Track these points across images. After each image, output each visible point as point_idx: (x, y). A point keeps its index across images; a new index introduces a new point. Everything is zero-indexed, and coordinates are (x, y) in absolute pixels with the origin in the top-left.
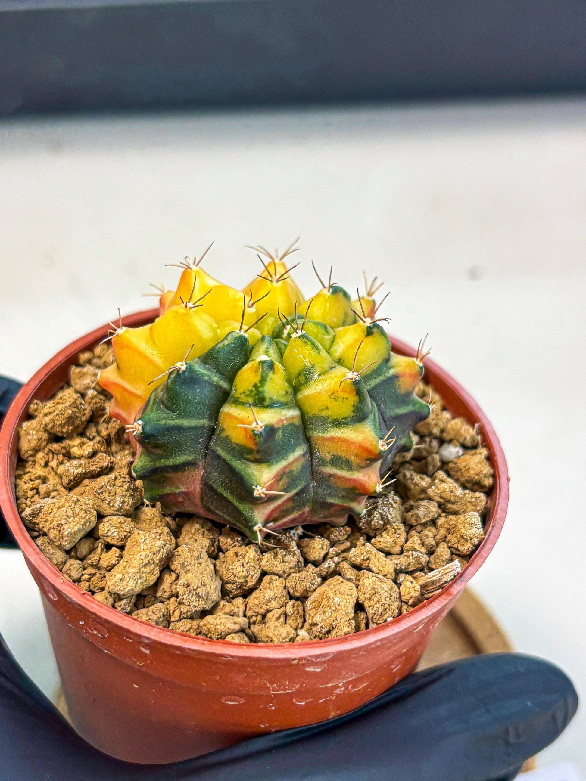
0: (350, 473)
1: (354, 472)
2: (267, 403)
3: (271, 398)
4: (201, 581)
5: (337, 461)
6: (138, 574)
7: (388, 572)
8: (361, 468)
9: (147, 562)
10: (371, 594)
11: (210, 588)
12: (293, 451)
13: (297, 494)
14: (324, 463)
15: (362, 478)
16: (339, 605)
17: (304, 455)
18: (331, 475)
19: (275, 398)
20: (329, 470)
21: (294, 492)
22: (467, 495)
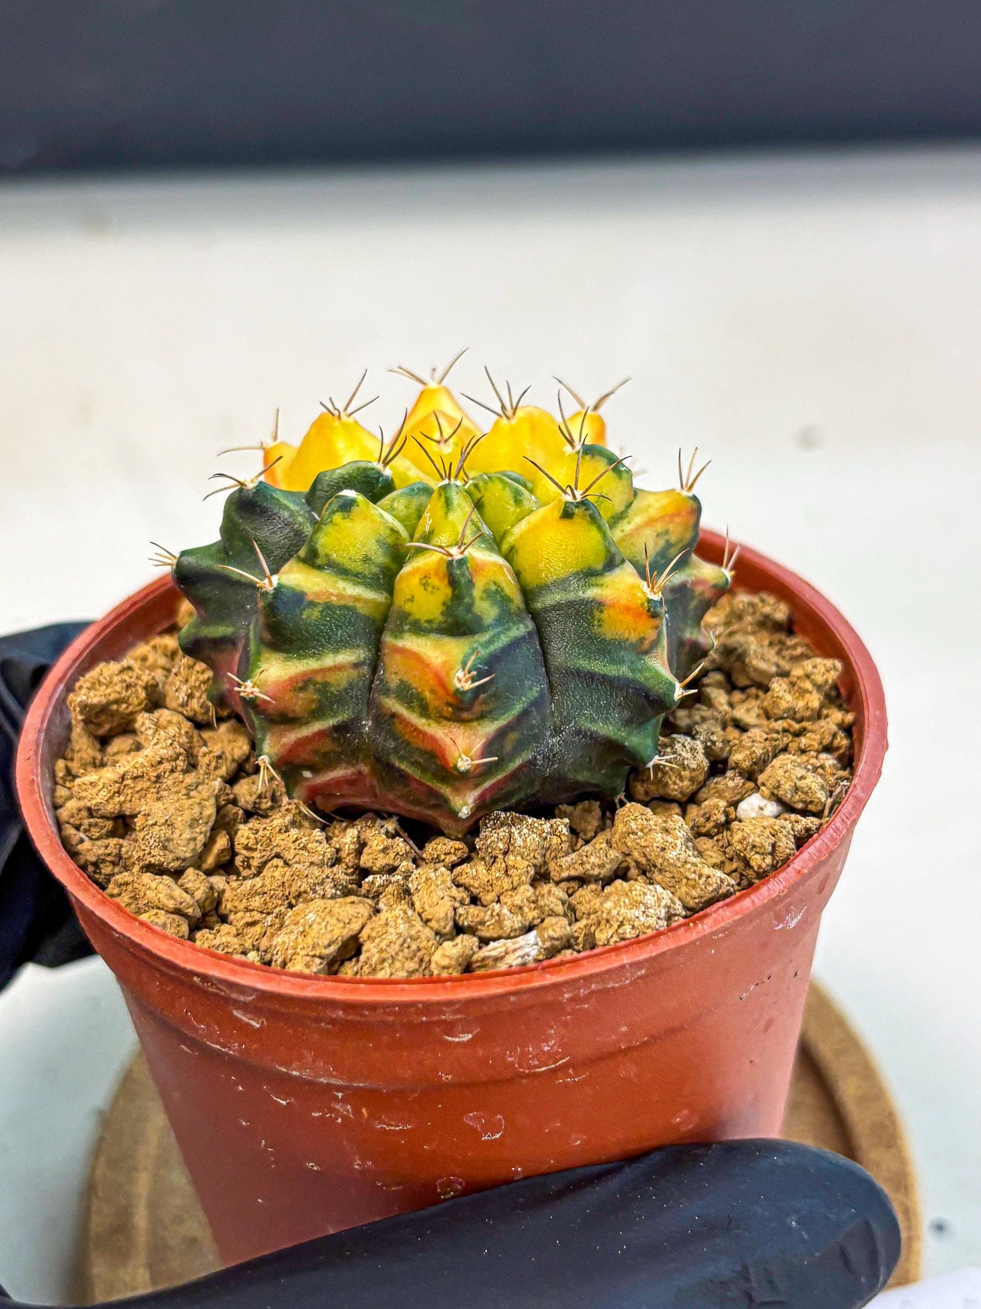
0: (423, 721)
1: (431, 721)
2: (319, 562)
3: (327, 556)
4: (168, 817)
5: (407, 695)
6: (117, 785)
7: (434, 915)
8: (441, 718)
9: (140, 774)
10: (378, 932)
11: (181, 835)
12: (336, 651)
13: (338, 728)
14: (387, 692)
15: (443, 736)
16: (310, 926)
17: (356, 665)
18: (394, 715)
19: (334, 556)
20: (393, 704)
21: (331, 722)
22: (689, 866)
